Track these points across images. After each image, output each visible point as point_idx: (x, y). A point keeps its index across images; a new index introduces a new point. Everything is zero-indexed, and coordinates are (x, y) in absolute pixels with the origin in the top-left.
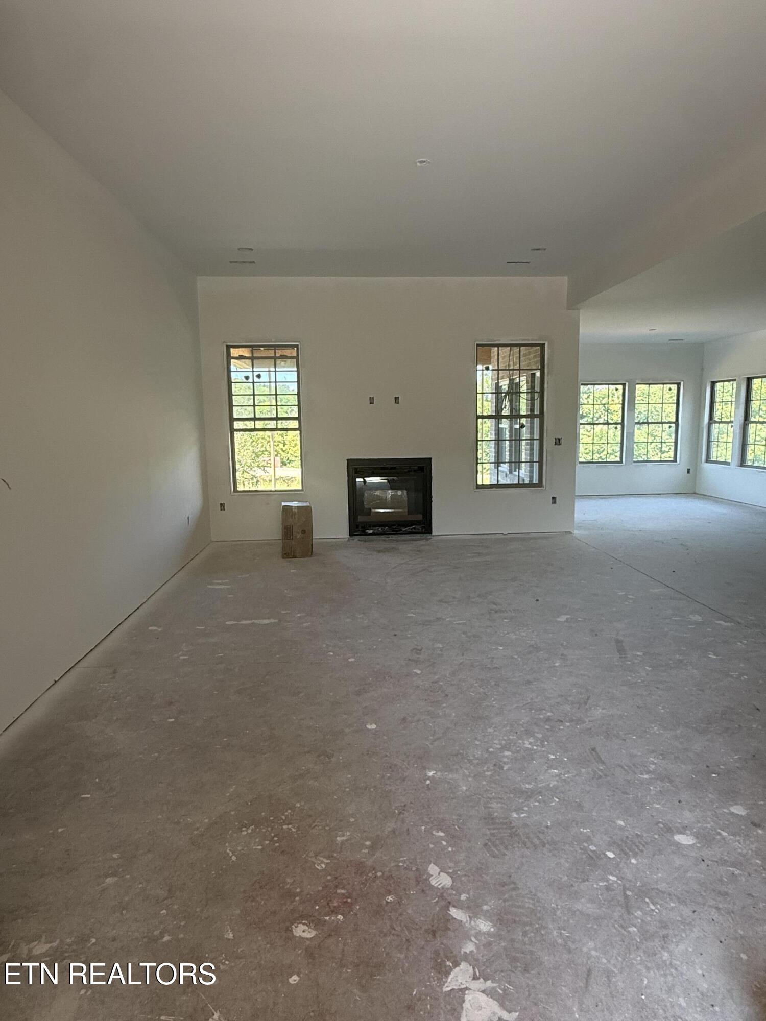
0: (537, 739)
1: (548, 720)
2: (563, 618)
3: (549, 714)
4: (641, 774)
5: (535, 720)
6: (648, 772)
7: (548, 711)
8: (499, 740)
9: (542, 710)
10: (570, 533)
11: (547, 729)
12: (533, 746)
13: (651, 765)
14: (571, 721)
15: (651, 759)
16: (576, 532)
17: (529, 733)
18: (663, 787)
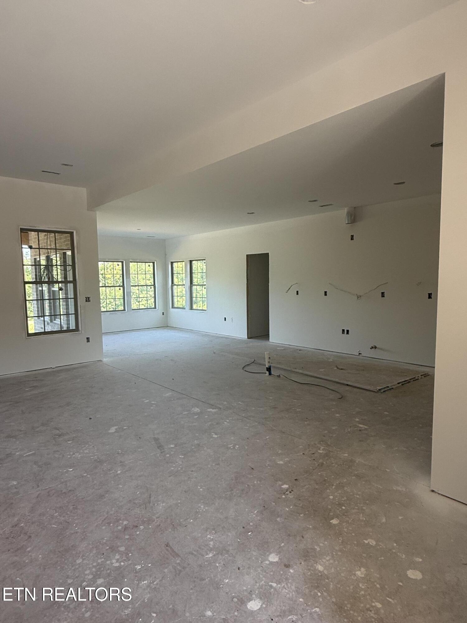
0: (121, 553)
1: (126, 528)
2: (113, 430)
3: (125, 523)
4: (207, 555)
5: (115, 533)
6: (211, 550)
7: (124, 520)
8: (90, 568)
9: (118, 521)
10: (101, 361)
11: (128, 539)
12: (120, 562)
13: (210, 543)
14: (143, 522)
15: (208, 536)
16: (105, 360)
17: (113, 549)
18: (224, 559)
